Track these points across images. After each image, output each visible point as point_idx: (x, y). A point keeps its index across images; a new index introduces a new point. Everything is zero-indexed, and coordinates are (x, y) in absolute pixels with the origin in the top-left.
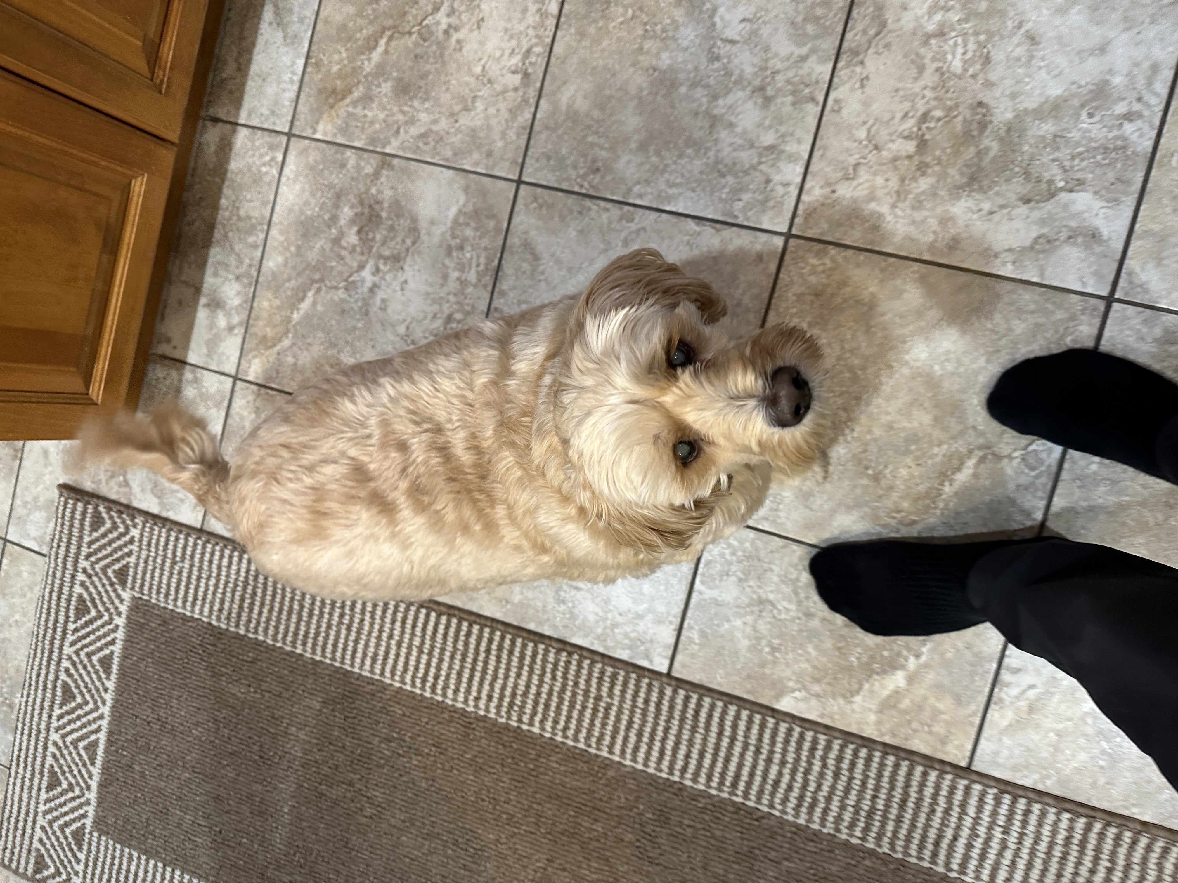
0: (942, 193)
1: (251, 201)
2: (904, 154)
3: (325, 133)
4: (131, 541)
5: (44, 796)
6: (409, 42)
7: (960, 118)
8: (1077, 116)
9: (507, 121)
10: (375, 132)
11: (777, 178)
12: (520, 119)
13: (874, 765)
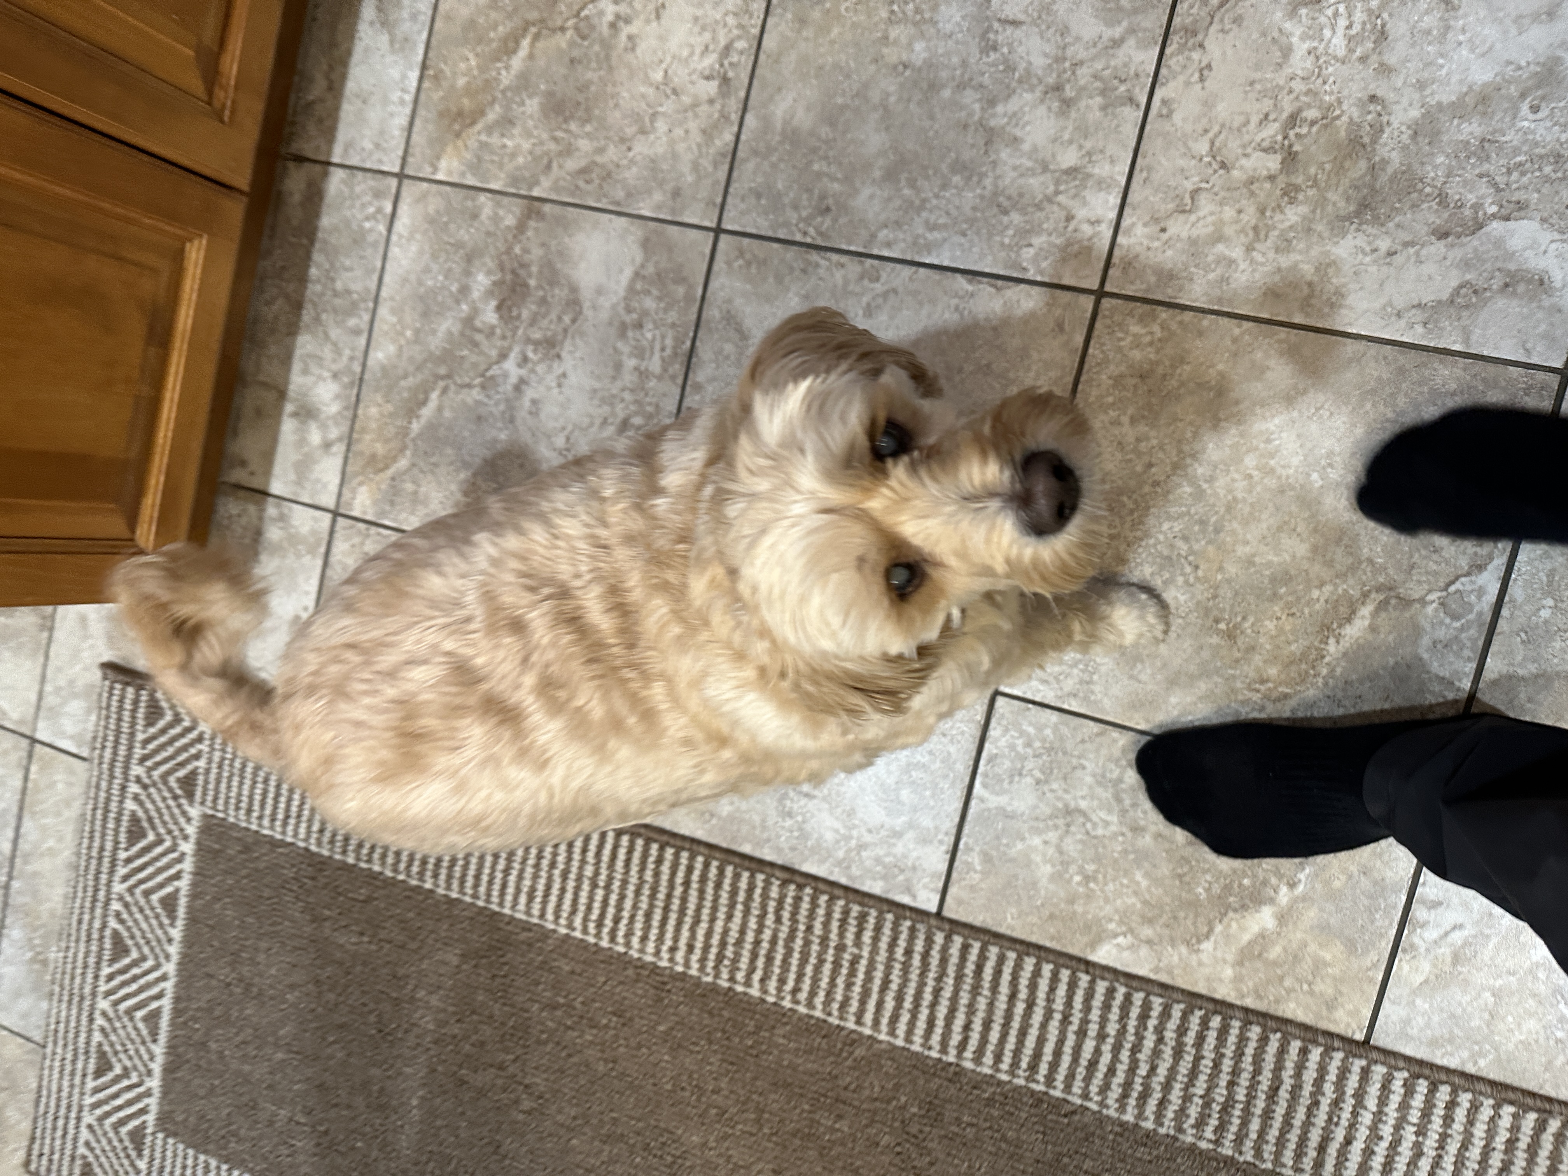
0: (1320, 227)
1: (350, 269)
2: (1265, 173)
3: (450, 173)
4: (200, 739)
5: (90, 1084)
6: (562, 41)
7: (1345, 119)
8: (1514, 111)
9: (699, 146)
10: (518, 168)
11: (1081, 213)
12: (718, 143)
13: (1232, 1039)
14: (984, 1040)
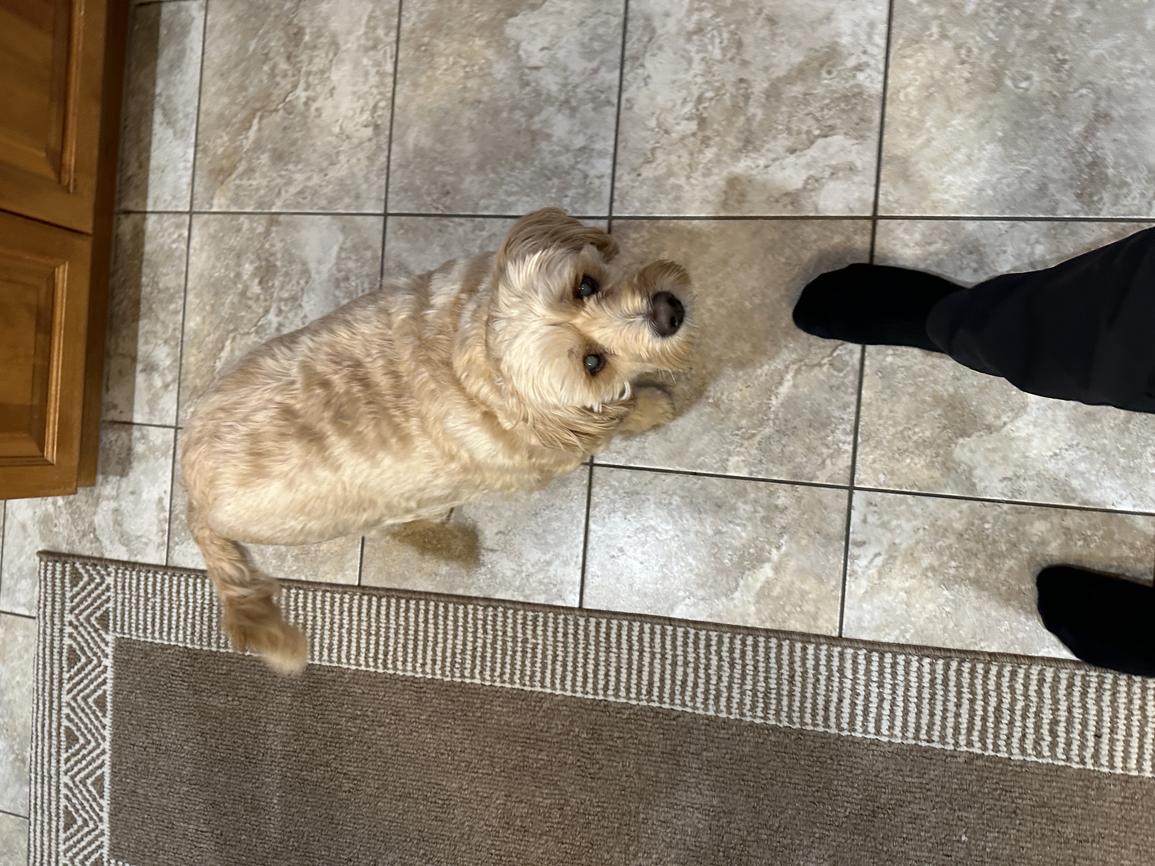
0: (725, 158)
1: (166, 275)
2: (690, 132)
3: (220, 206)
4: (108, 589)
5: (62, 836)
6: (277, 117)
7: (728, 95)
8: (818, 76)
9: (367, 167)
10: (261, 197)
11: (592, 173)
12: (378, 163)
13: (761, 649)
14: (618, 681)
